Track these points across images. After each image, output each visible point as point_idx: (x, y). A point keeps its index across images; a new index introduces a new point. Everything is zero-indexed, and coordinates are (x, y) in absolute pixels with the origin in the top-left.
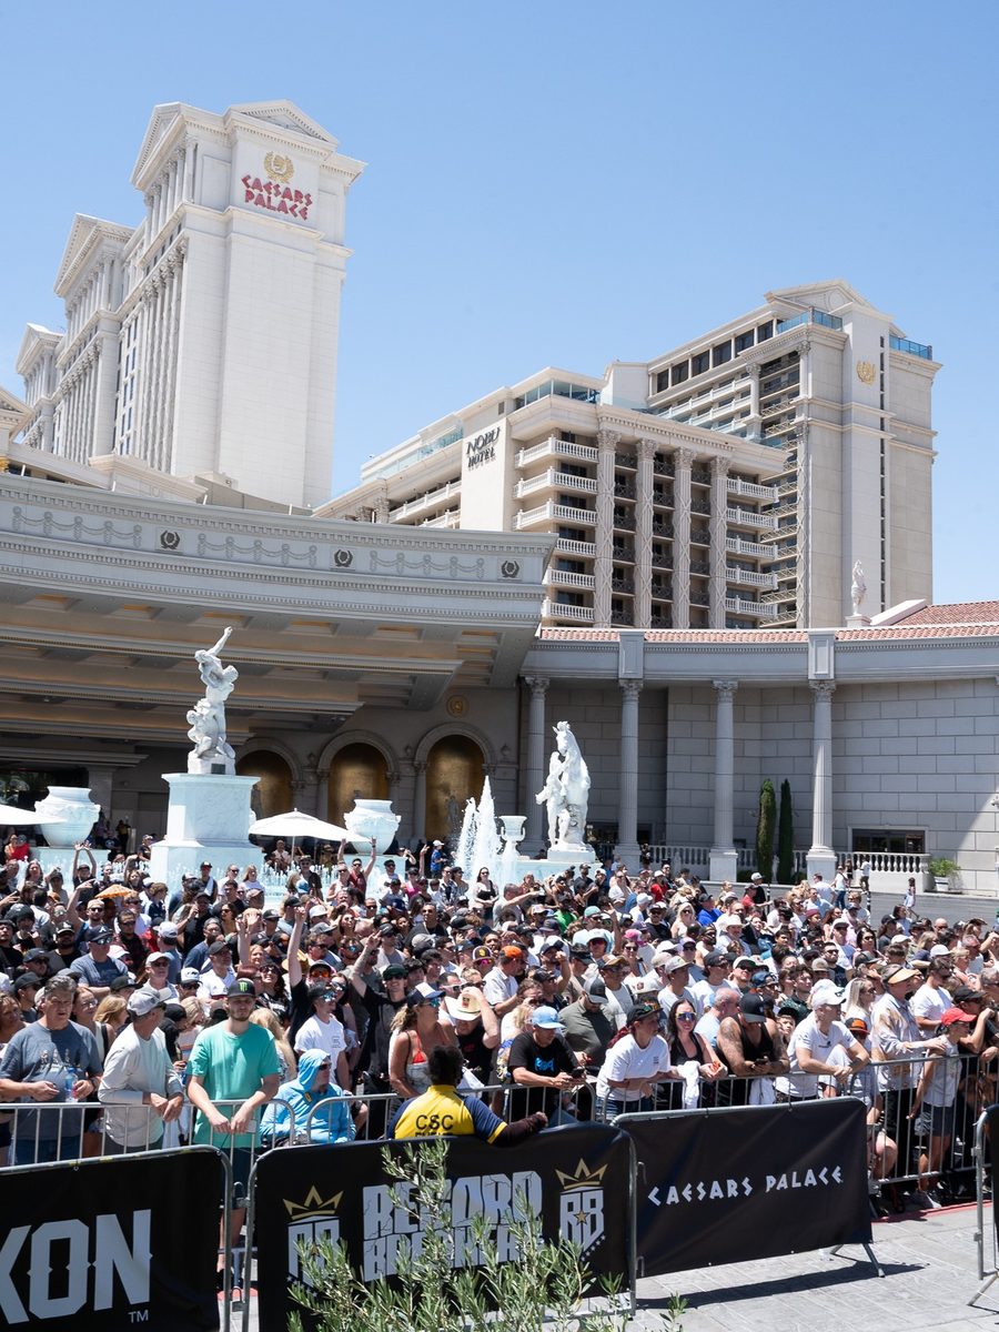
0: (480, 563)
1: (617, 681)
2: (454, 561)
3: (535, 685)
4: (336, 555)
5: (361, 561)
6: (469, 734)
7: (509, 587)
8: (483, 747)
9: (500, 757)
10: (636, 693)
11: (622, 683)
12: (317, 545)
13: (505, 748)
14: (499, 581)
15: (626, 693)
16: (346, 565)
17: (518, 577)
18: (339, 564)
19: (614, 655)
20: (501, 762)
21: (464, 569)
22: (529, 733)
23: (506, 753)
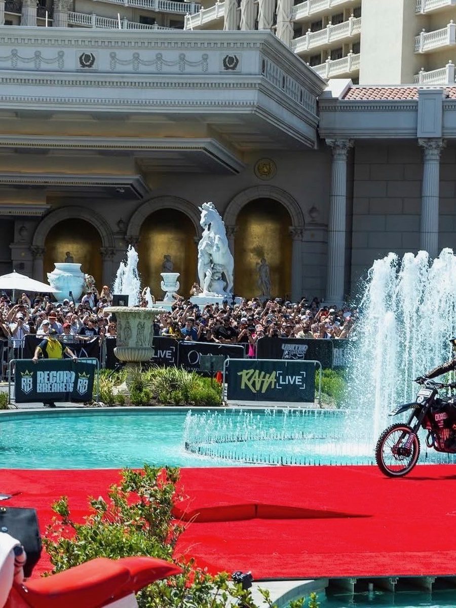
0: (205, 58)
1: (416, 140)
2: (182, 58)
3: (336, 146)
4: (81, 58)
5: (102, 61)
6: (275, 196)
7: (230, 79)
8: (292, 211)
9: (308, 220)
10: (436, 152)
11: (421, 142)
12: (64, 50)
13: (313, 210)
14: (221, 73)
15: (427, 152)
16: (90, 66)
17: (238, 69)
18: (84, 66)
19: (412, 114)
20: (310, 224)
21: (191, 64)
22: (331, 196)
23: (314, 215)
